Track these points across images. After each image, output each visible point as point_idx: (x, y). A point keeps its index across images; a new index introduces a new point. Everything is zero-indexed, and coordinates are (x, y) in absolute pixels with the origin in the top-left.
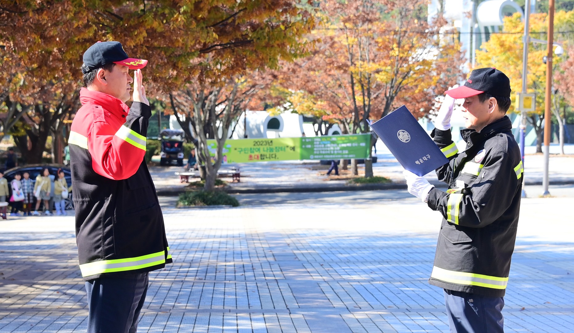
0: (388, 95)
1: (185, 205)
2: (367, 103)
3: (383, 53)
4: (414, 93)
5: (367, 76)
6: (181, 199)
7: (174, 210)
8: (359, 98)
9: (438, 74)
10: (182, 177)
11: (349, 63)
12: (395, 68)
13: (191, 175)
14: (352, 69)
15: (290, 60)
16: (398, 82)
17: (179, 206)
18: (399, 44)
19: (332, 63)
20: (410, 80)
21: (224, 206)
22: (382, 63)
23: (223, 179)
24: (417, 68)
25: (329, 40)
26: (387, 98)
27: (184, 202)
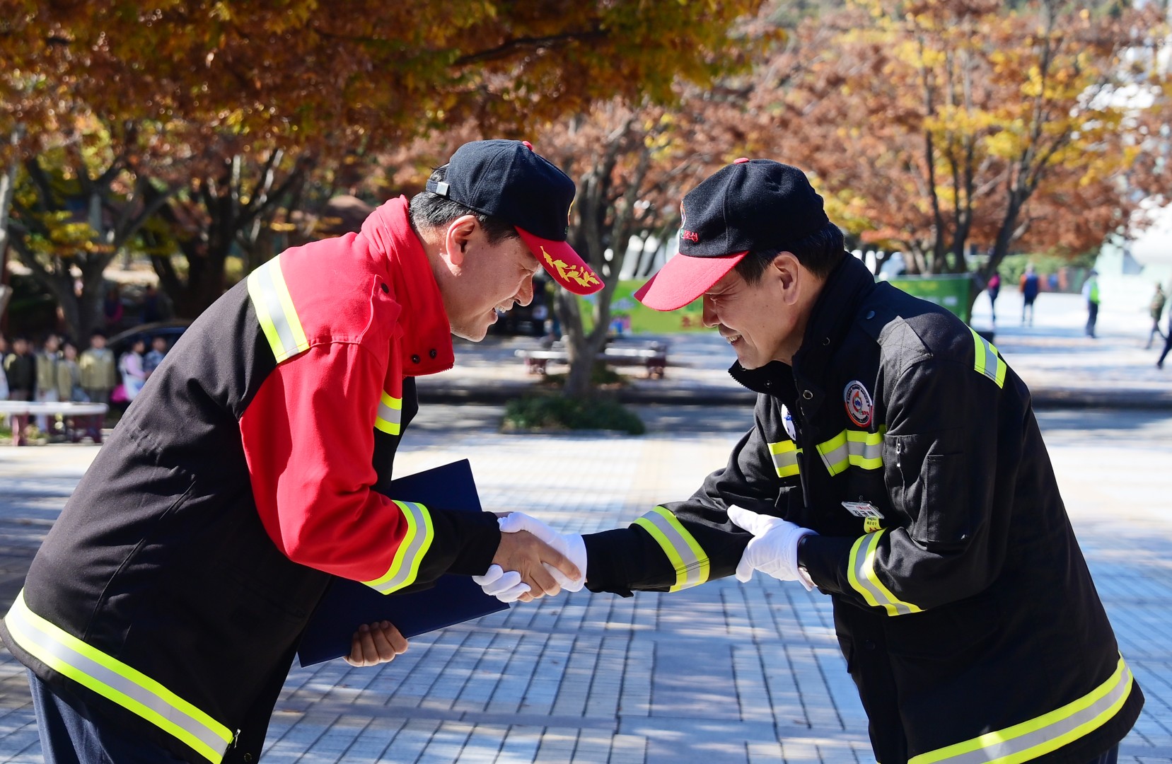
0: (1014, 186)
1: (517, 427)
2: (963, 204)
3: (1003, 89)
4: (1077, 184)
5: (964, 141)
6: (511, 414)
7: (492, 436)
8: (945, 195)
9: (1138, 142)
10: (534, 362)
11: (923, 110)
12: (1033, 125)
13: (552, 360)
14: (929, 123)
15: (701, 80)
16: (1039, 157)
17: (504, 429)
18: (1043, 69)
19: (881, 108)
20: (1070, 154)
21: (608, 431)
22: (1001, 112)
23: (621, 370)
24: (1087, 126)
25: (870, 53)
26: (1012, 194)
27: (517, 421)
